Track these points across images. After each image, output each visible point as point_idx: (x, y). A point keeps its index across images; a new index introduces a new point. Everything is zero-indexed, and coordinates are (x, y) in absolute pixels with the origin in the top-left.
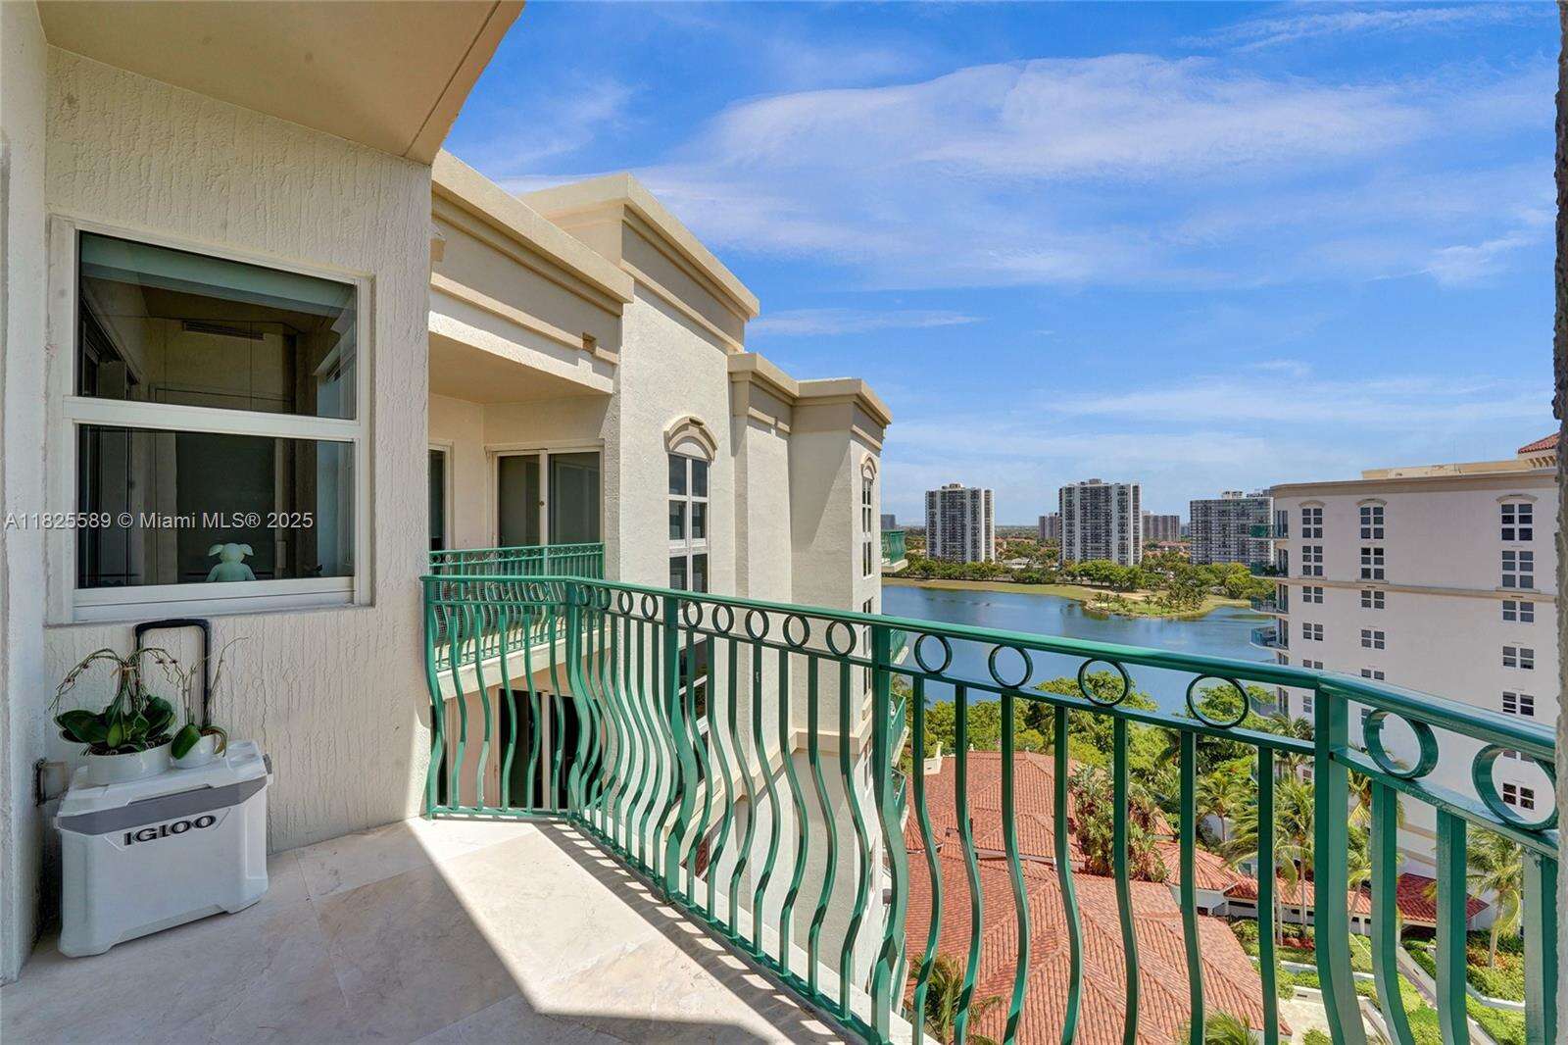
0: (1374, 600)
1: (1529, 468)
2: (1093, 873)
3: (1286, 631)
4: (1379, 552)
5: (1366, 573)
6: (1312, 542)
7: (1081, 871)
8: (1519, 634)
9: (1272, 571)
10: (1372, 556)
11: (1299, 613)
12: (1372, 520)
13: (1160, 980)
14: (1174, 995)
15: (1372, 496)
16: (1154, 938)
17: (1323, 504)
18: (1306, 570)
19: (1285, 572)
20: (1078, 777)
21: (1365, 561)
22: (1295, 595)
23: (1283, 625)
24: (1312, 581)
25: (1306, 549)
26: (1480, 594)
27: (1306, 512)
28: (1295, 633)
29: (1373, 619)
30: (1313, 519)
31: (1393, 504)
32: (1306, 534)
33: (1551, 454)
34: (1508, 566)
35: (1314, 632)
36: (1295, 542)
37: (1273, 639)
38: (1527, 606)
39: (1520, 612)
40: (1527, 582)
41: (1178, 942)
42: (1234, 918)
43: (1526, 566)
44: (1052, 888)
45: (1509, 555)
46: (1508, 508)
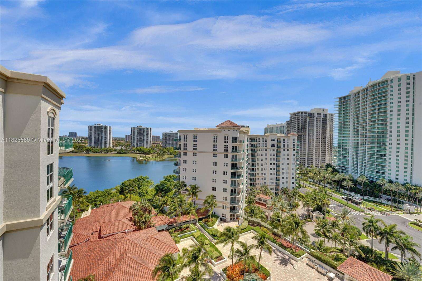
0: (195, 154)
1: (217, 129)
2: (137, 230)
3: (180, 162)
4: (196, 145)
5: (194, 149)
6: (185, 143)
7: (134, 231)
8: (215, 160)
9: (178, 149)
10: (195, 145)
11: (183, 158)
12: (195, 137)
13: (153, 252)
14: (156, 254)
15: (195, 133)
16: (152, 242)
18: (184, 148)
19: (180, 149)
20: (133, 205)
21: (194, 147)
22: (182, 154)
24: (185, 151)
26: (210, 152)
27: (184, 136)
28: (182, 162)
29: (195, 158)
30: (186, 137)
31: (199, 135)
32: (184, 141)
33: (220, 127)
34: (214, 147)
35: (185, 162)
36: (182, 143)
37: (178, 164)
38: (216, 154)
39: (215, 156)
40: (216, 150)
41: (157, 240)
42: (169, 229)
43: (216, 147)
44: (125, 239)
45: (214, 145)
46: (214, 137)
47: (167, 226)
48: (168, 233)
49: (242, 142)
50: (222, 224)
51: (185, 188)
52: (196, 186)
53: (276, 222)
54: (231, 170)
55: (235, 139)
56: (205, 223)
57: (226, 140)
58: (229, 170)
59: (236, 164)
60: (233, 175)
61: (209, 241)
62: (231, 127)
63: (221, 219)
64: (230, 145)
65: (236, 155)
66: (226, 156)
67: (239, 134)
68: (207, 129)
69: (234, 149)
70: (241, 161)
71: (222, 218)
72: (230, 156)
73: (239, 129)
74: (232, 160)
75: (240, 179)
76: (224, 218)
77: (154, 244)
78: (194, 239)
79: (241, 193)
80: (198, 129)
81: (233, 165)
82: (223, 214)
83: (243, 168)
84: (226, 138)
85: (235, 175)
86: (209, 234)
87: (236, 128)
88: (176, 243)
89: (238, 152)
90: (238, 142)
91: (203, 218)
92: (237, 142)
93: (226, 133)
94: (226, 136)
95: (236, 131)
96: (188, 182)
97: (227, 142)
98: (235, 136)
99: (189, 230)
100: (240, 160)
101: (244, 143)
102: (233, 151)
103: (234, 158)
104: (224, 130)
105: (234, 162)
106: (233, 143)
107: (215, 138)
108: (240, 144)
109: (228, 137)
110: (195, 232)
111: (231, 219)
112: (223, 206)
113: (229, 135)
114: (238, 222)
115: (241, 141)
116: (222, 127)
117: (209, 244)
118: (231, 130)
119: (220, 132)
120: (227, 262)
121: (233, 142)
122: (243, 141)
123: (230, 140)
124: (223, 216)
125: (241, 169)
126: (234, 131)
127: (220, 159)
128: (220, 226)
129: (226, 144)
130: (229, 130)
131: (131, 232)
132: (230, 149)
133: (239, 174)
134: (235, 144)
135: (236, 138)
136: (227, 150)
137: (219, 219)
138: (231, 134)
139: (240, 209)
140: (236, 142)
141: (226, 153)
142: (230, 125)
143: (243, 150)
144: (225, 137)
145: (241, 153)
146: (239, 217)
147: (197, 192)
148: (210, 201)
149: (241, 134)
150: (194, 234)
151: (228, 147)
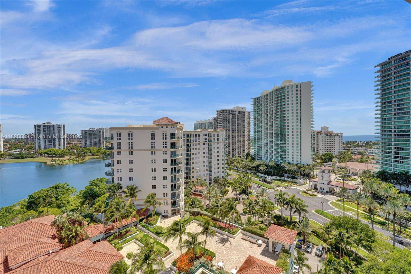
0: (131, 153)
1: (154, 127)
2: (65, 248)
3: (113, 163)
4: (132, 143)
5: (129, 148)
6: (119, 141)
7: (61, 250)
8: (153, 157)
9: (110, 149)
10: (131, 144)
11: (116, 158)
12: (130, 136)
13: (92, 267)
14: (97, 268)
15: (131, 131)
16: (89, 256)
17: (121, 132)
18: (118, 148)
19: (113, 148)
20: (56, 220)
21: (129, 145)
22: (115, 153)
23: (113, 161)
24: (119, 150)
25: (118, 143)
26: (148, 150)
27: (117, 134)
28: (115, 163)
29: (131, 158)
30: (119, 135)
31: (134, 133)
32: (117, 139)
33: (157, 124)
34: (152, 145)
35: (119, 162)
36: (115, 142)
37: (110, 165)
38: (155, 152)
39: (153, 153)
40: (155, 147)
41: (95, 253)
42: (107, 238)
43: (154, 145)
44: (52, 261)
45: (152, 142)
46: (152, 134)
47: (104, 234)
48: (106, 241)
49: (180, 138)
50: (165, 220)
51: (121, 191)
52: (134, 187)
53: (215, 208)
54: (171, 166)
55: (173, 136)
56: (147, 223)
57: (165, 137)
58: (168, 166)
59: (175, 160)
60: (173, 170)
61: (155, 240)
62: (168, 124)
63: (163, 216)
64: (169, 141)
65: (175, 151)
66: (165, 153)
67: (176, 130)
68: (142, 126)
69: (173, 145)
70: (180, 156)
71: (164, 214)
72: (169, 153)
73: (177, 125)
74: (171, 157)
75: (180, 173)
76: (166, 214)
77: (92, 258)
78: (137, 241)
79: (181, 187)
80: (132, 127)
81: (172, 160)
82: (165, 211)
83: (181, 163)
84: (165, 135)
85: (175, 170)
86: (153, 232)
87: (174, 124)
88: (118, 250)
89: (177, 148)
90: (176, 138)
91: (144, 219)
93: (165, 129)
94: (165, 133)
95: (174, 127)
96: (125, 183)
97: (166, 139)
98: (173, 133)
99: (131, 233)
100: (178, 156)
102: (171, 148)
103: (173, 154)
104: (162, 127)
105: (173, 158)
106: (172, 140)
107: (153, 136)
108: (178, 140)
109: (166, 134)
110: (137, 234)
111: (173, 214)
112: (164, 202)
113: (167, 132)
114: (180, 215)
115: (178, 137)
116: (159, 124)
117: (154, 242)
118: (169, 127)
119: (158, 129)
120: (175, 255)
121: (171, 138)
123: (168, 136)
124: (165, 213)
125: (180, 164)
126: (172, 127)
127: (159, 156)
128: (163, 222)
129: (165, 141)
130: (167, 127)
131: (56, 252)
132: (169, 146)
133: (178, 169)
134: (173, 141)
135: (175, 134)
136: (166, 147)
137: (161, 216)
138: (169, 131)
139: (181, 203)
140: (175, 138)
141: (165, 150)
142: (168, 122)
143: (181, 146)
144: (163, 134)
145: (179, 149)
146: (180, 210)
147: (136, 192)
148: (151, 200)
149: (178, 131)
150: (137, 236)
151: (167, 143)
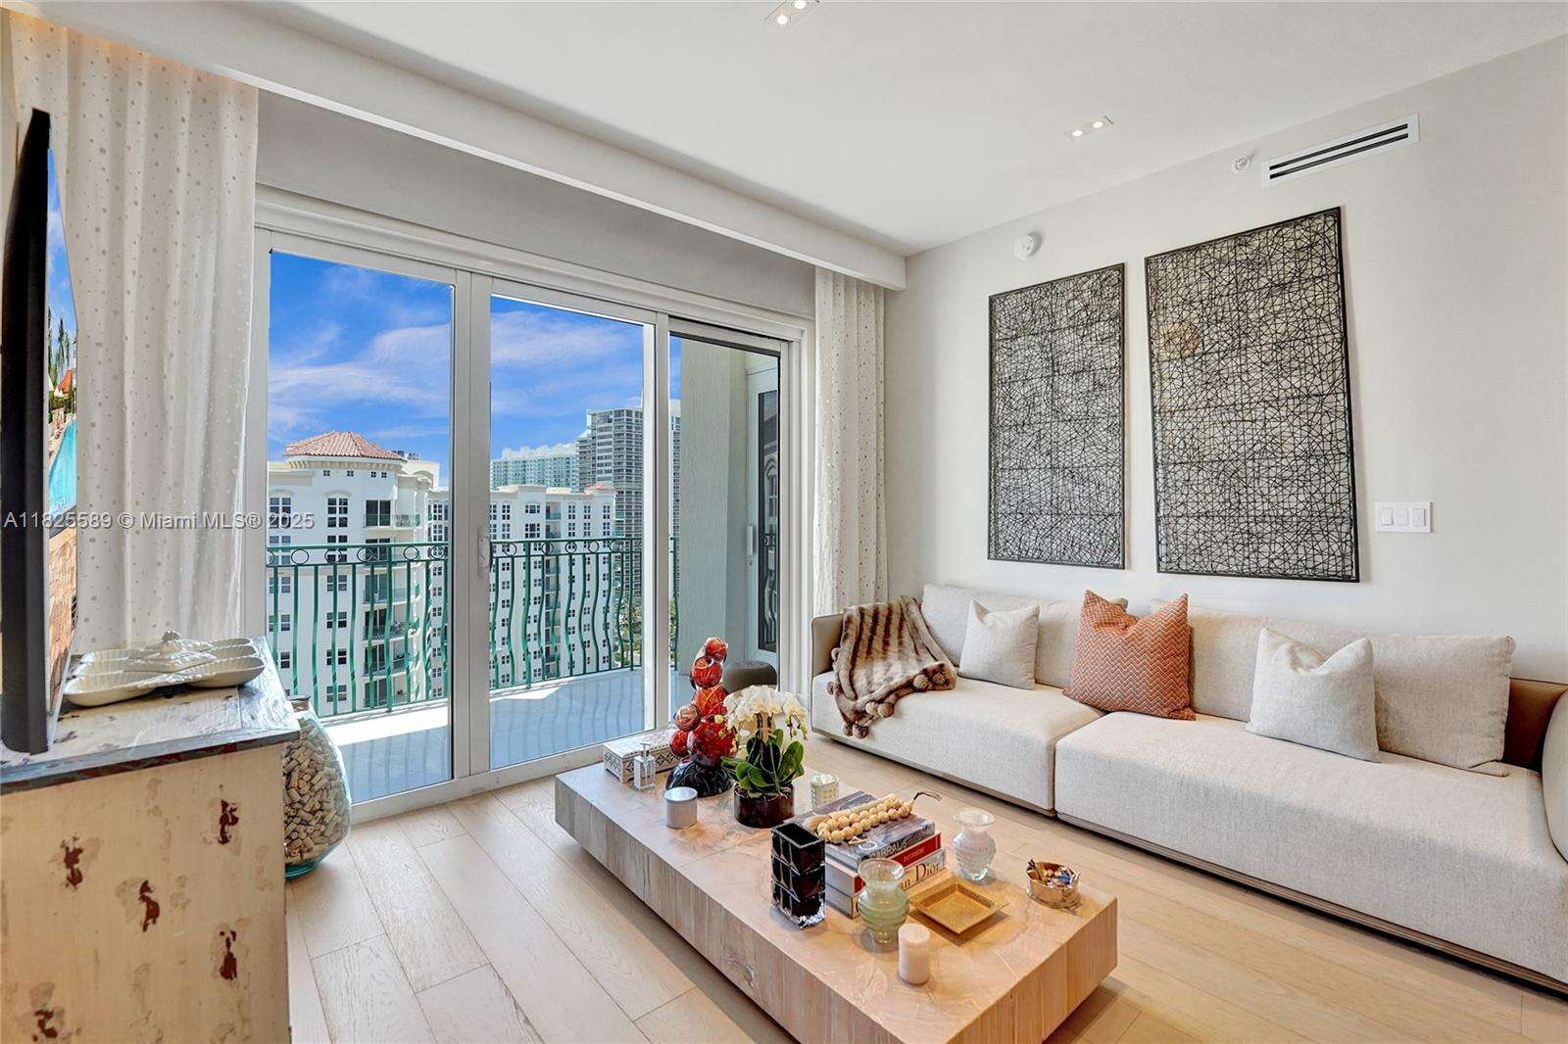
1: (288, 470)
33: (305, 458)
38: (287, 580)
39: (280, 585)
40: (287, 561)
45: (272, 539)
46: (274, 500)
49: (411, 521)
54: (366, 638)
55: (378, 511)
57: (338, 516)
59: (384, 612)
62: (357, 459)
64: (358, 534)
66: (338, 583)
67: (395, 488)
72: (356, 583)
73: (397, 469)
74: (367, 600)
75: (407, 670)
81: (370, 616)
84: (337, 509)
85: (384, 657)
87: (384, 462)
90: (393, 521)
92: (388, 524)
93: (338, 483)
94: (337, 497)
95: (384, 475)
97: (344, 523)
98: (379, 497)
101: (418, 524)
102: (371, 561)
103: (379, 586)
104: (327, 473)
105: (378, 606)
106: (372, 528)
107: (279, 508)
108: (402, 528)
109: (344, 502)
113: (349, 494)
115: (405, 517)
116: (313, 458)
118: (361, 474)
119: (308, 479)
121: (371, 521)
122: (418, 517)
123: (357, 513)
125: (411, 629)
126: (374, 475)
129: (338, 531)
130: (350, 474)
132: (357, 553)
133: (399, 653)
134: (378, 533)
135: (386, 505)
136: (344, 558)
138: (361, 490)
140: (386, 522)
141: (338, 570)
142: (357, 453)
144: (332, 502)
149: (403, 491)
151: (348, 543)
